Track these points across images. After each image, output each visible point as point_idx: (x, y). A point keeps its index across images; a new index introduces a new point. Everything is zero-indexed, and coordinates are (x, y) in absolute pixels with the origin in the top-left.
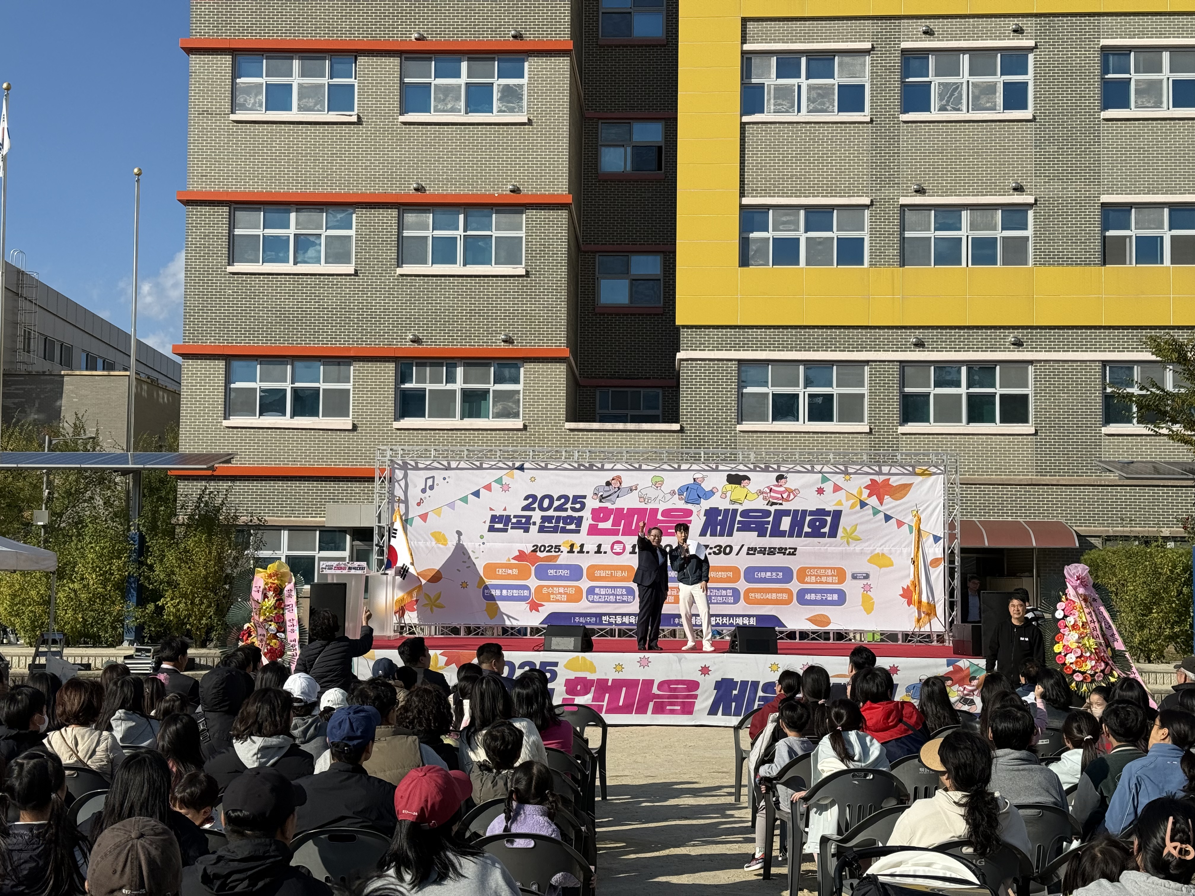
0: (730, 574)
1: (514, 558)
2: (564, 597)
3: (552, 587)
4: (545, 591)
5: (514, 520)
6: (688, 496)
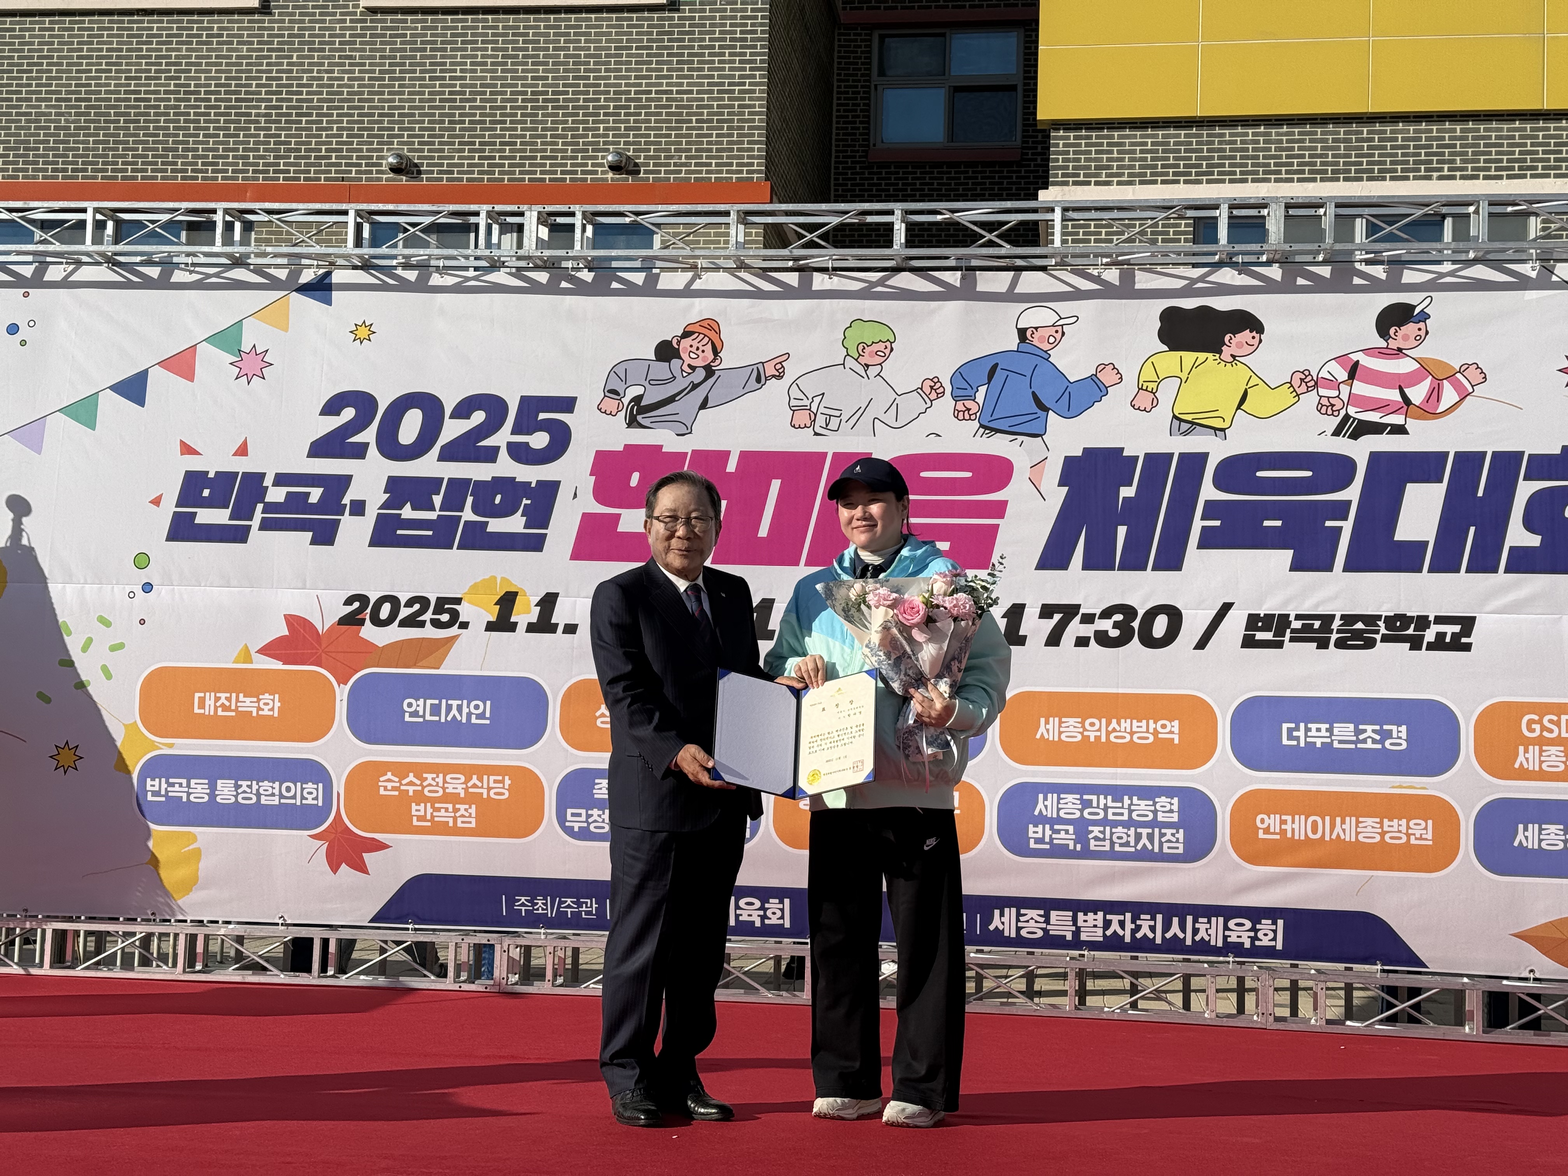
0: (1171, 730)
1: (266, 651)
2: (468, 815)
3: (420, 769)
4: (387, 785)
5: (276, 495)
6: (995, 401)
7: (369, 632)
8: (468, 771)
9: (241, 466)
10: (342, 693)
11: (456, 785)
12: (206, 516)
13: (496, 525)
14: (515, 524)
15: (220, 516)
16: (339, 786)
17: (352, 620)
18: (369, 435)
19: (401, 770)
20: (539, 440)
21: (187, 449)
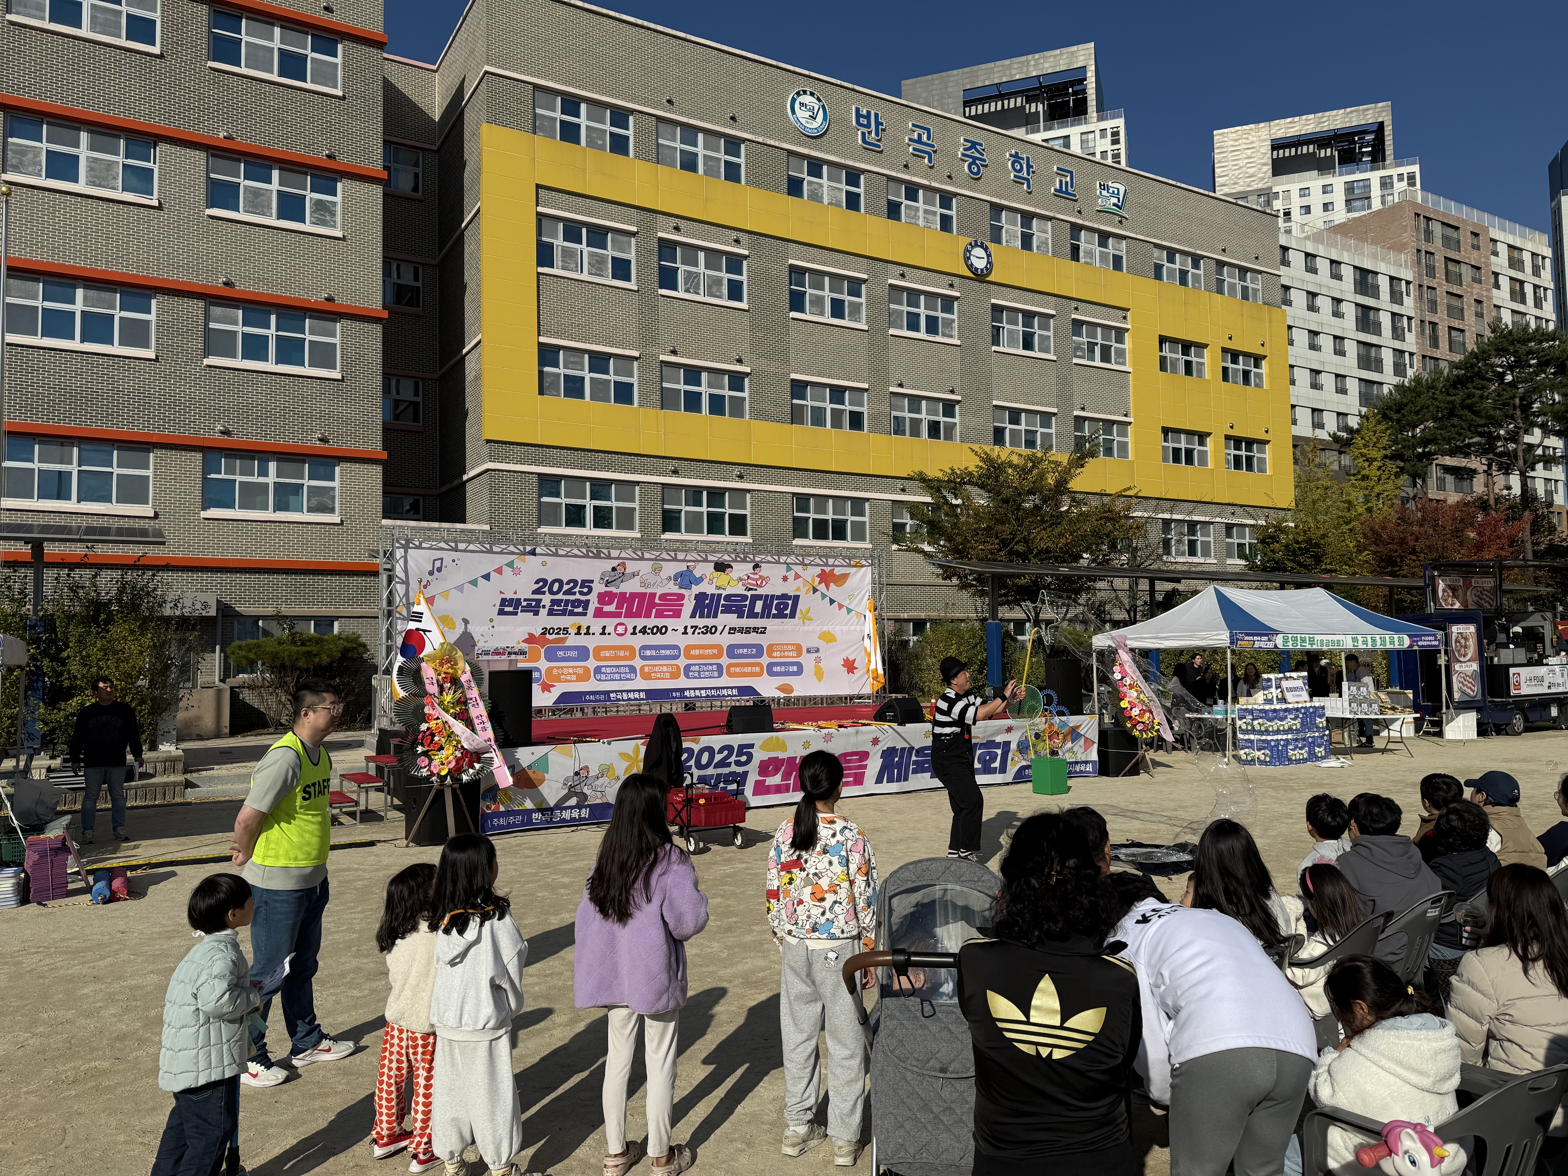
0: (715, 651)
1: (524, 641)
3: (562, 668)
4: (555, 671)
5: (524, 604)
6: (682, 581)
7: (548, 636)
8: (573, 667)
9: (515, 597)
10: (543, 651)
11: (571, 671)
12: (507, 609)
13: (576, 610)
14: (580, 610)
15: (510, 609)
16: (543, 673)
17: (544, 634)
18: (546, 589)
19: (558, 668)
20: (586, 590)
21: (501, 593)
